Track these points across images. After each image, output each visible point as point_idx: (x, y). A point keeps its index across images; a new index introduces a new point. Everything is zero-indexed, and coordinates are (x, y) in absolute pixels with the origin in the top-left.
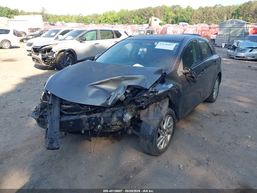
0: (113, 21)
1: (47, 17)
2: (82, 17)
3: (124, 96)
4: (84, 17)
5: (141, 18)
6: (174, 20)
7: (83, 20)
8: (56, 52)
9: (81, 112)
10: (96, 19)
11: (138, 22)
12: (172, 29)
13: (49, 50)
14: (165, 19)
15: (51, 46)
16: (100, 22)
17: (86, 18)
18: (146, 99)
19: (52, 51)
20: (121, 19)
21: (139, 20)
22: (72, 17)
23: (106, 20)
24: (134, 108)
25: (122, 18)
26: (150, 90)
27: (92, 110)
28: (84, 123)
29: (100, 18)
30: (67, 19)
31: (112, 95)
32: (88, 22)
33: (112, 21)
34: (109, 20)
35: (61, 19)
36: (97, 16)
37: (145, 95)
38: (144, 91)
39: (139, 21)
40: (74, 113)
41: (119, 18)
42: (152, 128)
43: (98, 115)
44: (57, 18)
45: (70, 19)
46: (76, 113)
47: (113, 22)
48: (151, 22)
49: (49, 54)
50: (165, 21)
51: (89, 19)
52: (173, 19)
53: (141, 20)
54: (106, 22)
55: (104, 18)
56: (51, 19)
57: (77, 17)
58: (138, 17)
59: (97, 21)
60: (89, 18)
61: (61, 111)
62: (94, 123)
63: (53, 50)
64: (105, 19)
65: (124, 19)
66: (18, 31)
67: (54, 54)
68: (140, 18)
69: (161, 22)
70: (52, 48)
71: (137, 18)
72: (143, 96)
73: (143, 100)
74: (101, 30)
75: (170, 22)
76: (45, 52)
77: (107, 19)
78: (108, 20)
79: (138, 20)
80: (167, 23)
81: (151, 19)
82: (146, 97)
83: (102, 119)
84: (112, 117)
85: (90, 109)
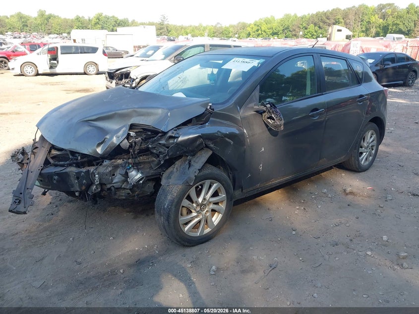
0: (271, 34)
1: (168, 30)
2: (221, 28)
3: (126, 141)
4: (224, 27)
5: (320, 27)
6: (381, 31)
7: (222, 33)
8: (137, 78)
9: (68, 162)
10: (242, 30)
11: (312, 35)
12: (359, 46)
13: (127, 75)
14: (364, 29)
15: (128, 69)
16: (249, 35)
17: (227, 29)
18: (165, 148)
19: (130, 78)
20: (283, 30)
21: (316, 32)
22: (205, 29)
23: (258, 33)
24: (156, 163)
25: (286, 29)
26: (170, 134)
27: (84, 160)
28: (72, 179)
29: (249, 29)
30: (197, 32)
31: (107, 138)
32: (230, 35)
33: (269, 33)
34: (265, 31)
35: (188, 31)
36: (244, 26)
37: (163, 142)
38: (160, 134)
39: (315, 34)
40: (61, 163)
41: (281, 28)
42: (169, 197)
43: (92, 169)
44: (183, 30)
45: (201, 32)
46: (63, 163)
47: (271, 36)
48: (330, 35)
49: (125, 82)
50: (363, 31)
51: (232, 32)
52: (378, 29)
53: (320, 31)
54: (258, 35)
55: (255, 28)
56: (173, 32)
57: (213, 27)
58: (314, 27)
59: (243, 35)
60: (231, 29)
61: (49, 158)
62: (84, 181)
63: (132, 75)
64: (258, 30)
65: (290, 31)
66: (118, 49)
67: (133, 81)
68: (317, 28)
69: (351, 33)
70: (130, 73)
71: (312, 27)
72: (160, 144)
73: (162, 150)
74: (211, 45)
75: (373, 34)
76: (121, 79)
77: (261, 30)
78: (263, 33)
79: (313, 31)
80: (367, 35)
81: (332, 29)
82: (164, 145)
83: (96, 176)
84: (114, 175)
85: (79, 158)
